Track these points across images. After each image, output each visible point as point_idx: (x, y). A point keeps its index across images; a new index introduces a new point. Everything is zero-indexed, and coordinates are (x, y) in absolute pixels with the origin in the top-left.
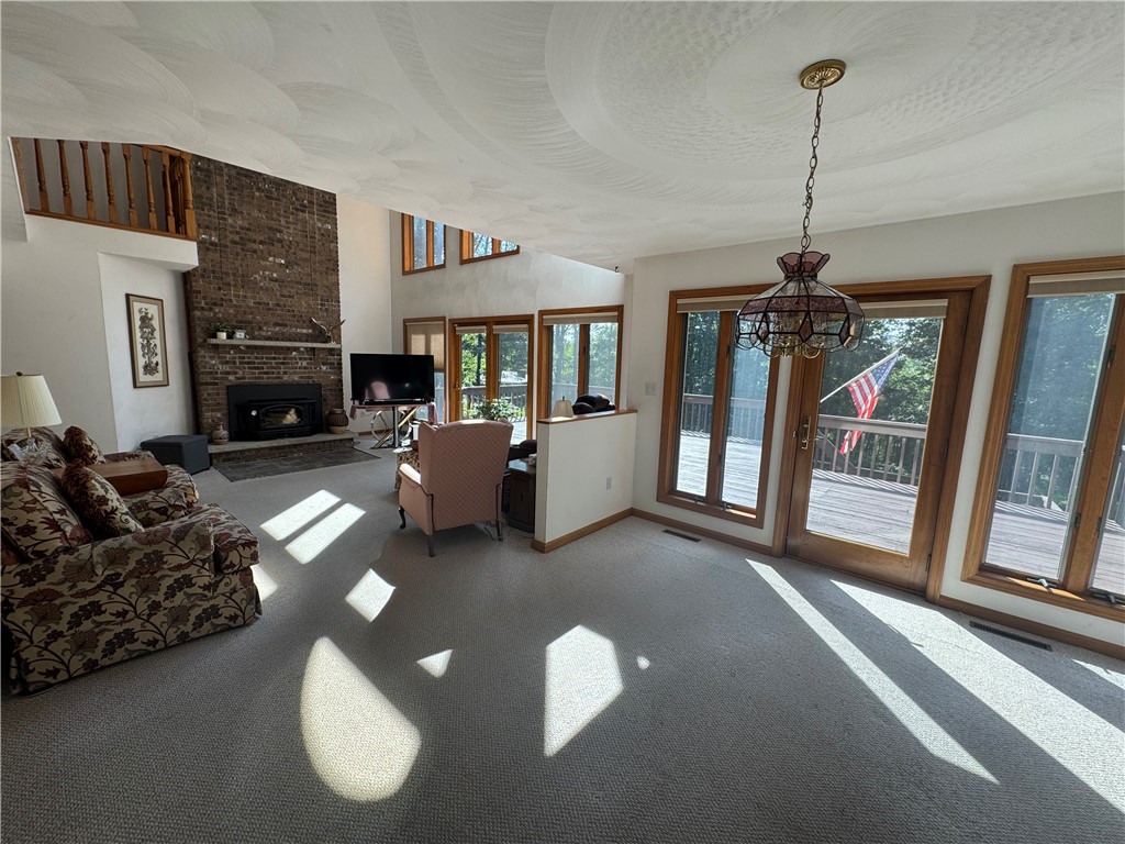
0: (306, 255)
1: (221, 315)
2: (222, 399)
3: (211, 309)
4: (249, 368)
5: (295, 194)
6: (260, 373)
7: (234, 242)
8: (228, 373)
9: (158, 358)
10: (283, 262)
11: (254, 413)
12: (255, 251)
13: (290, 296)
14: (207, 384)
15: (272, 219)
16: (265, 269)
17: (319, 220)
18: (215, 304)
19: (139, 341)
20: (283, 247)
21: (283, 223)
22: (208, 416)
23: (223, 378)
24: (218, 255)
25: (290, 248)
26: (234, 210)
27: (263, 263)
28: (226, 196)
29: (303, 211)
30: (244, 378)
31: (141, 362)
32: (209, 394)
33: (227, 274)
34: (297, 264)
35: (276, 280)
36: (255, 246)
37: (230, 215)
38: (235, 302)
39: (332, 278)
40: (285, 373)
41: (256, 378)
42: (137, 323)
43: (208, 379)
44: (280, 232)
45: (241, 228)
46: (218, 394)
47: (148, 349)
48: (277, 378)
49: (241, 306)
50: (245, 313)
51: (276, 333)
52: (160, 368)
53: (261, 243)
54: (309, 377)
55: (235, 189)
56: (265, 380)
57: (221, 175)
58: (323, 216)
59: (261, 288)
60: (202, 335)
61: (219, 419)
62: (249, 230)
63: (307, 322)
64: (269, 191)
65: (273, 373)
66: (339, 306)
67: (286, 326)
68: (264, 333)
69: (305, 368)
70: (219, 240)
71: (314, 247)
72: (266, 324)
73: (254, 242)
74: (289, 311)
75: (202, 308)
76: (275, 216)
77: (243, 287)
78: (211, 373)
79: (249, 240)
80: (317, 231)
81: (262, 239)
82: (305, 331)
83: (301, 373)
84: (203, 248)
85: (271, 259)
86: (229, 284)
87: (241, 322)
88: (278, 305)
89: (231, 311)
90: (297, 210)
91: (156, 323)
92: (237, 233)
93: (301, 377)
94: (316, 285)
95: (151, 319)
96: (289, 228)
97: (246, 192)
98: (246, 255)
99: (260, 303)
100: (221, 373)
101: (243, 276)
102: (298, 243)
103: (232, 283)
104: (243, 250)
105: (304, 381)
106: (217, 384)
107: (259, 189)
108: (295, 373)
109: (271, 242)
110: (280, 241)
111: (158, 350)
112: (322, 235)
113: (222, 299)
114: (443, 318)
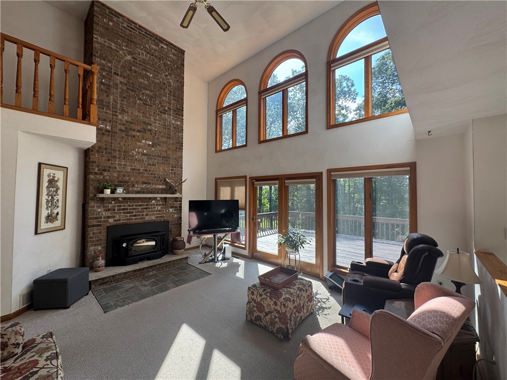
0: (164, 140)
1: (108, 178)
2: (103, 236)
3: (101, 174)
4: (124, 213)
5: (160, 103)
6: (131, 216)
7: (121, 130)
8: (109, 217)
9: (59, 210)
10: (151, 143)
11: (124, 245)
12: (134, 136)
13: (153, 165)
14: (94, 226)
15: (146, 117)
16: (139, 147)
17: (173, 119)
18: (105, 170)
19: (44, 198)
20: (151, 134)
21: (152, 119)
22: (92, 249)
23: (104, 221)
24: (110, 138)
25: (155, 135)
26: (123, 110)
27: (138, 144)
28: (119, 101)
29: (165, 114)
30: (120, 220)
31: (44, 213)
32: (94, 234)
33: (115, 150)
34: (159, 145)
35: (145, 155)
36: (134, 133)
37: (120, 113)
38: (118, 169)
39: (179, 154)
40: (147, 215)
41: (128, 219)
42: (45, 184)
43: (94, 222)
44: (151, 125)
45: (127, 122)
46: (100, 233)
47: (52, 203)
48: (141, 218)
49: (122, 172)
50: (124, 176)
51: (143, 189)
52: (59, 217)
53: (139, 131)
54: (161, 217)
55: (125, 97)
56: (134, 220)
57: (117, 89)
58: (176, 117)
59: (136, 160)
60: (94, 191)
61: (100, 251)
62: (131, 123)
63: (163, 181)
64: (145, 100)
65: (139, 215)
66: (182, 171)
67: (150, 183)
68: (135, 189)
69: (160, 211)
70: (112, 128)
71: (170, 135)
72: (137, 183)
73: (134, 130)
74: (152, 174)
75: (96, 173)
76: (148, 115)
77: (124, 159)
78: (96, 218)
79: (131, 129)
80: (172, 125)
81: (139, 129)
82: (161, 187)
83: (157, 214)
84: (100, 133)
85: (143, 141)
86: (115, 157)
87: (121, 182)
88: (146, 170)
89: (115, 175)
90: (161, 112)
91: (60, 184)
92: (124, 124)
93: (157, 217)
94: (170, 158)
95: (57, 181)
96: (156, 123)
97: (132, 100)
98: (128, 139)
99: (134, 169)
100: (104, 218)
101: (125, 152)
102: (160, 132)
103: (118, 156)
104: (126, 135)
105: (158, 220)
106: (100, 225)
107: (139, 99)
108: (153, 214)
109: (144, 131)
110: (150, 131)
111: (60, 204)
112: (175, 128)
113: (110, 167)
114: (245, 177)
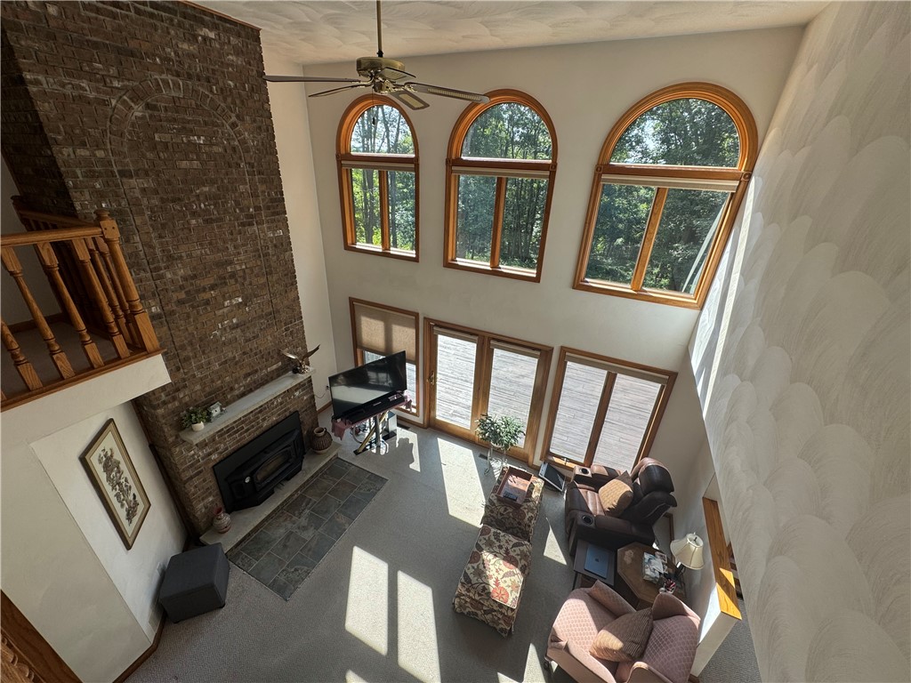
0: (263, 280)
1: (187, 399)
2: (211, 482)
3: (174, 399)
4: (229, 436)
5: (237, 203)
6: (241, 434)
7: (180, 302)
8: (210, 454)
9: (134, 490)
10: (240, 300)
11: (247, 481)
12: (207, 302)
13: (254, 337)
14: (191, 478)
15: (219, 251)
16: (223, 317)
17: (269, 228)
18: (178, 390)
20: (236, 281)
21: (231, 249)
22: (200, 508)
23: (206, 463)
24: (166, 328)
25: (245, 279)
26: (170, 258)
27: (219, 313)
28: (155, 242)
29: (251, 224)
30: (227, 449)
31: (121, 513)
32: (196, 487)
33: (183, 347)
34: (256, 296)
35: (237, 326)
36: (206, 296)
37: (167, 268)
38: (199, 375)
39: (291, 295)
40: (264, 420)
41: (238, 441)
43: (191, 473)
44: (231, 263)
45: (185, 279)
46: (204, 481)
47: (123, 491)
48: (257, 429)
49: (206, 377)
50: (213, 381)
51: (249, 385)
52: (138, 499)
53: (213, 287)
54: (285, 411)
55: (164, 226)
56: (247, 438)
57: (141, 213)
58: (274, 221)
59: (224, 343)
60: (172, 432)
61: (212, 502)
62: (194, 277)
63: (276, 356)
64: (206, 211)
65: (253, 426)
66: (302, 322)
67: (256, 371)
68: (237, 392)
69: (281, 403)
70: (162, 308)
71: (270, 266)
72: (236, 381)
73: (204, 290)
74: (256, 354)
75: (165, 403)
76: (220, 243)
77: (204, 353)
78: (192, 466)
79: (198, 291)
80: (269, 244)
81: (212, 282)
82: (275, 367)
83: (278, 410)
85: (227, 303)
86: (187, 359)
87: (210, 394)
88: (244, 353)
89: (198, 387)
90: (243, 225)
91: (118, 456)
92: (182, 287)
93: (279, 415)
94: (278, 311)
95: (112, 456)
96: (239, 253)
97: (179, 224)
98: (198, 313)
99: (226, 362)
100: (203, 459)
101: (201, 340)
102: (251, 269)
103: (191, 354)
104: (193, 307)
105: (282, 417)
106: (200, 472)
107: (194, 214)
108: (272, 414)
109: (222, 281)
110: (233, 275)
111: (131, 482)
112: (275, 246)
113: (184, 380)
